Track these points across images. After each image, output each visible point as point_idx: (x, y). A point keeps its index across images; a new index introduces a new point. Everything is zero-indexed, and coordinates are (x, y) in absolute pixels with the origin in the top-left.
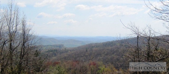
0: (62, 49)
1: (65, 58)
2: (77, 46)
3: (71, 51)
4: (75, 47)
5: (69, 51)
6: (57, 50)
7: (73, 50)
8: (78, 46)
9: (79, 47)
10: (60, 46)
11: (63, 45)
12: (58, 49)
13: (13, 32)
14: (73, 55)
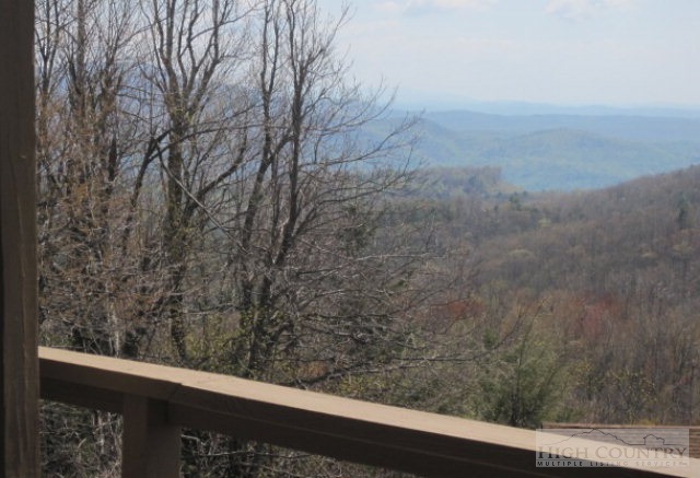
0: (487, 206)
1: (515, 272)
2: (602, 185)
3: (556, 220)
4: (586, 186)
5: (544, 222)
6: (453, 209)
7: (578, 209)
8: (612, 183)
9: (619, 192)
10: (472, 182)
11: (495, 176)
12: (460, 202)
13: (195, 70)
14: (577, 249)
